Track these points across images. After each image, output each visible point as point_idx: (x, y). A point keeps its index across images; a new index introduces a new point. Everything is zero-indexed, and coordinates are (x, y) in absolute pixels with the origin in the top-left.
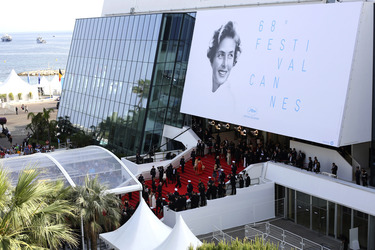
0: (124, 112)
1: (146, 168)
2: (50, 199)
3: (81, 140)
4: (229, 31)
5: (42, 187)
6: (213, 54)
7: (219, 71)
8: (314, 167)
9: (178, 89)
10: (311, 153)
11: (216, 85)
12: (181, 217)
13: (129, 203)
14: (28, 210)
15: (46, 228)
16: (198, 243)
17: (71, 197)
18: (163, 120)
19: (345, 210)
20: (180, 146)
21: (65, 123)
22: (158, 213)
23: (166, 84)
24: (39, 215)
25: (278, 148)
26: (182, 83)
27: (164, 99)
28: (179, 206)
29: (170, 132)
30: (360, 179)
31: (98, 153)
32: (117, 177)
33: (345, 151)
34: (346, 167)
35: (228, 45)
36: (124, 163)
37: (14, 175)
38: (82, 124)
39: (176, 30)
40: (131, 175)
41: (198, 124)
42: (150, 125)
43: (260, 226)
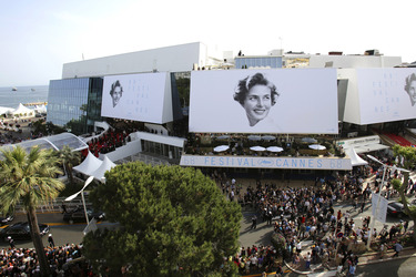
0: (77, 118)
2: (48, 157)
3: (59, 131)
4: (118, 84)
5: (43, 153)
6: (112, 93)
7: (115, 100)
8: (152, 132)
9: (99, 107)
10: (154, 127)
11: (114, 105)
12: (106, 156)
13: (84, 154)
15: (48, 170)
16: (114, 165)
17: (58, 155)
18: (94, 120)
19: (166, 146)
20: (103, 129)
21: (50, 124)
22: (97, 156)
23: (94, 106)
24: (43, 165)
25: (140, 126)
26: (100, 104)
27: (94, 111)
28: (105, 152)
29: (98, 124)
30: (170, 134)
31: (68, 135)
32: (78, 144)
33: (164, 125)
34: (165, 131)
35: (118, 89)
36: (79, 138)
37: (29, 149)
38: (59, 124)
39: (96, 84)
40: (83, 142)
41: (109, 120)
42: (89, 122)
43: (137, 155)
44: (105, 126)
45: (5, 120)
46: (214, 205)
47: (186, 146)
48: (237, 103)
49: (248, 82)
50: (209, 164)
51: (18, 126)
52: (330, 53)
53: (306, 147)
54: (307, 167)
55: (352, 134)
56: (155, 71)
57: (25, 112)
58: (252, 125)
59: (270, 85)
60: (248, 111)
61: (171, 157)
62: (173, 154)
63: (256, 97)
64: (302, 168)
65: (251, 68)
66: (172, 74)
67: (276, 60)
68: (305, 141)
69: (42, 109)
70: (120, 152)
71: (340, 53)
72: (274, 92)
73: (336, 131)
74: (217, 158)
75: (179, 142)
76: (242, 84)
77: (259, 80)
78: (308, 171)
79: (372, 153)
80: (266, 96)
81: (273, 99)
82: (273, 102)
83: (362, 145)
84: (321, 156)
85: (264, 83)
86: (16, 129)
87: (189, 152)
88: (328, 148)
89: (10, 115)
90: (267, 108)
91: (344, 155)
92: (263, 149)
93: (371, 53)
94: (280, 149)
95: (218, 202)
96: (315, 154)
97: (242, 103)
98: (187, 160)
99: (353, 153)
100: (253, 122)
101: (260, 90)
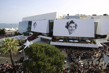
0: (25, 31)
1: (28, 37)
4: (35, 23)
6: (34, 25)
7: (35, 27)
8: (44, 35)
9: (31, 29)
10: (44, 34)
11: (34, 28)
13: (26, 41)
14: (13, 42)
17: (19, 40)
18: (29, 32)
19: (47, 39)
20: (31, 34)
21: (19, 33)
22: (29, 41)
23: (29, 28)
25: (41, 34)
27: (29, 30)
28: (31, 40)
29: (30, 33)
31: (23, 36)
32: (25, 38)
33: (47, 34)
35: (35, 24)
38: (21, 33)
39: (30, 23)
41: (33, 32)
42: (28, 33)
43: (39, 41)
44: (32, 34)
45: (9, 32)
46: (57, 55)
47: (52, 39)
48: (66, 28)
49: (69, 23)
50: (58, 45)
51: (11, 33)
52: (93, 15)
53: (85, 41)
54: (85, 46)
55: (99, 38)
56: (45, 20)
57: (13, 30)
58: (70, 34)
59: (75, 23)
60: (69, 31)
61: (48, 42)
62: (49, 41)
63: (71, 27)
64: (84, 46)
65: (70, 19)
66: (49, 21)
67: (77, 17)
68: (85, 39)
69: (17, 29)
70: (35, 40)
71: (96, 15)
72: (76, 26)
73: (94, 37)
74: (60, 43)
75: (50, 38)
76: (67, 23)
77: (72, 22)
78: (85, 47)
79: (105, 43)
80: (74, 27)
81: (76, 27)
82: (76, 28)
83: (102, 41)
84: (89, 44)
85: (74, 23)
86: (11, 34)
87: (53, 41)
88: (91, 41)
89: (10, 30)
90: (74, 30)
91: (96, 43)
92: (73, 41)
93: (105, 15)
94: (77, 41)
95: (59, 55)
96: (88, 43)
97: (67, 28)
98: (52, 43)
99: (99, 43)
100: (70, 33)
101: (72, 25)
